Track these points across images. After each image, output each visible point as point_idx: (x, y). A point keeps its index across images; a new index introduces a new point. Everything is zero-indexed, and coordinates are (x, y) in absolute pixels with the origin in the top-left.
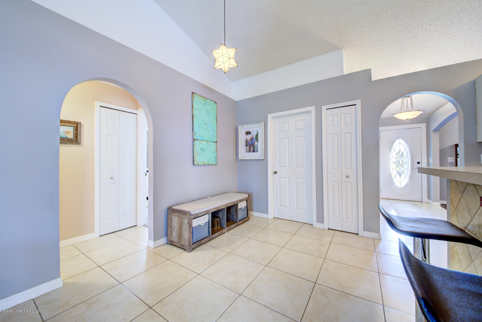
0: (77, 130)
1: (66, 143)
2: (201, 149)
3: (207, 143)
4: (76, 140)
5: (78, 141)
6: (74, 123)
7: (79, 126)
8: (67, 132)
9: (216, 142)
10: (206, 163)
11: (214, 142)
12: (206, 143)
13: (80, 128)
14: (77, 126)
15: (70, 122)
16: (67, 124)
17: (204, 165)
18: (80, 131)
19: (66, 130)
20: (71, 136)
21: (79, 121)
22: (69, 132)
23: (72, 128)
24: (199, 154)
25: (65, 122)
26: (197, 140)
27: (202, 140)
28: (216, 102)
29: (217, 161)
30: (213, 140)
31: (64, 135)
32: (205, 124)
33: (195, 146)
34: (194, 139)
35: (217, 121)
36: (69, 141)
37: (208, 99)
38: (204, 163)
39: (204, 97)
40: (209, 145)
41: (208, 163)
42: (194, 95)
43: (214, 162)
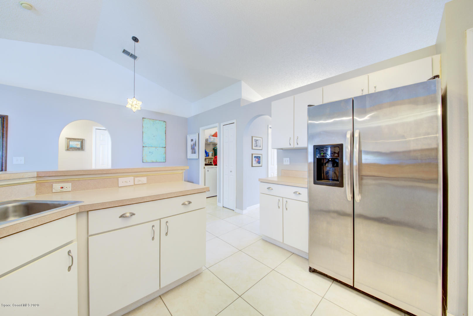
0: (82, 143)
1: (76, 150)
2: (150, 152)
3: (156, 148)
4: (82, 148)
5: (83, 149)
6: (80, 139)
7: (83, 141)
8: (77, 145)
9: (165, 147)
10: (155, 161)
12: (154, 148)
13: (84, 142)
14: (82, 141)
15: (78, 139)
16: (77, 140)
17: (152, 162)
18: (84, 143)
19: (76, 143)
20: (79, 146)
21: (83, 138)
22: (78, 144)
23: (80, 142)
24: (148, 156)
25: (76, 139)
26: (146, 147)
27: (151, 147)
28: (164, 121)
29: (165, 160)
30: (162, 146)
31: (75, 146)
32: (154, 136)
33: (144, 151)
34: (143, 147)
35: (165, 134)
36: (78, 149)
37: (157, 120)
38: (152, 161)
39: (153, 119)
40: (158, 150)
41: (156, 161)
42: (144, 119)
43: (163, 161)
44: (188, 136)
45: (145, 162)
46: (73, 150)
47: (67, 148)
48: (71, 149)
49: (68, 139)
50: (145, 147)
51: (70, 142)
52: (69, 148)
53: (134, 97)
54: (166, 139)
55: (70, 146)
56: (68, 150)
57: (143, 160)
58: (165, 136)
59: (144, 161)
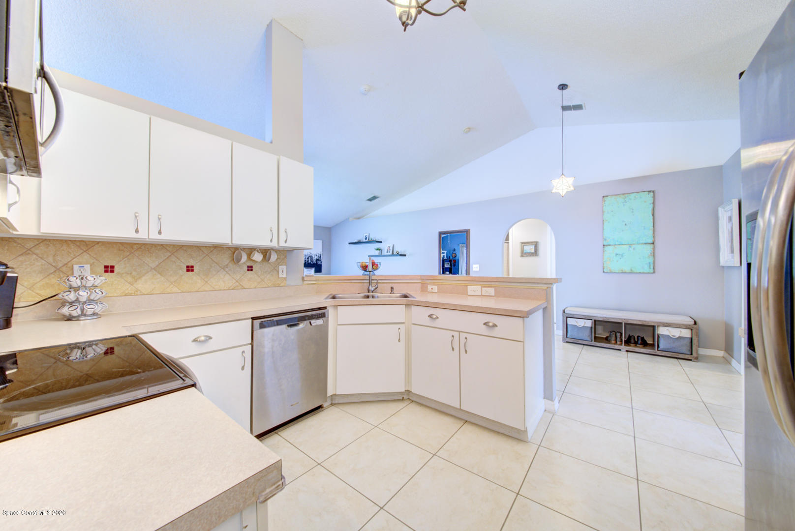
0: (536, 247)
1: (530, 256)
2: (617, 255)
3: (630, 247)
4: (535, 253)
5: (537, 254)
6: (534, 242)
8: (531, 249)
9: (653, 243)
10: (627, 269)
11: (646, 244)
12: (627, 246)
13: (538, 245)
14: (536, 244)
15: (532, 242)
16: (530, 244)
17: (622, 273)
18: (538, 247)
20: (533, 251)
21: (538, 241)
23: (533, 246)
24: (613, 261)
26: (610, 245)
27: (619, 245)
28: (651, 191)
29: (654, 268)
30: (644, 242)
31: (529, 251)
32: (626, 225)
33: (605, 252)
34: (604, 245)
35: (653, 215)
36: (531, 254)
37: (633, 193)
38: (622, 271)
39: (623, 194)
40: (634, 249)
41: (631, 270)
42: (605, 198)
43: (647, 270)
44: (720, 209)
45: (607, 272)
46: (527, 256)
47: (522, 254)
48: (525, 255)
49: (522, 243)
50: (607, 246)
51: (525, 247)
52: (524, 254)
53: (563, 174)
54: (654, 226)
55: (525, 252)
56: (522, 256)
57: (603, 269)
58: (652, 220)
59: (605, 271)
